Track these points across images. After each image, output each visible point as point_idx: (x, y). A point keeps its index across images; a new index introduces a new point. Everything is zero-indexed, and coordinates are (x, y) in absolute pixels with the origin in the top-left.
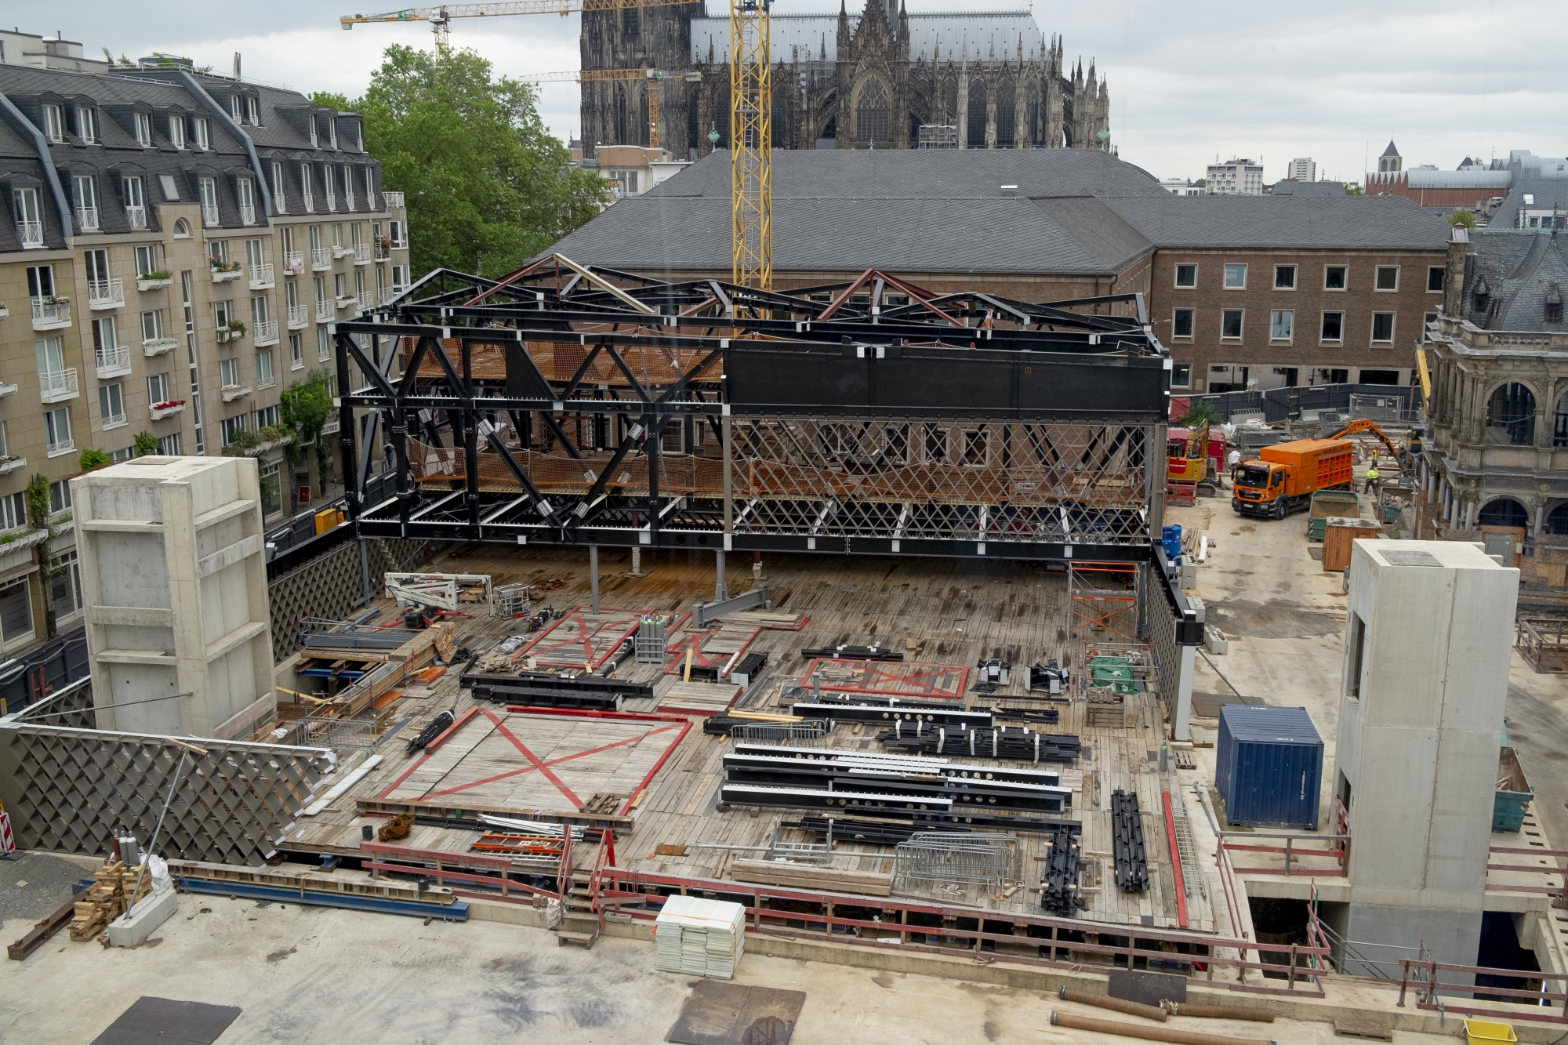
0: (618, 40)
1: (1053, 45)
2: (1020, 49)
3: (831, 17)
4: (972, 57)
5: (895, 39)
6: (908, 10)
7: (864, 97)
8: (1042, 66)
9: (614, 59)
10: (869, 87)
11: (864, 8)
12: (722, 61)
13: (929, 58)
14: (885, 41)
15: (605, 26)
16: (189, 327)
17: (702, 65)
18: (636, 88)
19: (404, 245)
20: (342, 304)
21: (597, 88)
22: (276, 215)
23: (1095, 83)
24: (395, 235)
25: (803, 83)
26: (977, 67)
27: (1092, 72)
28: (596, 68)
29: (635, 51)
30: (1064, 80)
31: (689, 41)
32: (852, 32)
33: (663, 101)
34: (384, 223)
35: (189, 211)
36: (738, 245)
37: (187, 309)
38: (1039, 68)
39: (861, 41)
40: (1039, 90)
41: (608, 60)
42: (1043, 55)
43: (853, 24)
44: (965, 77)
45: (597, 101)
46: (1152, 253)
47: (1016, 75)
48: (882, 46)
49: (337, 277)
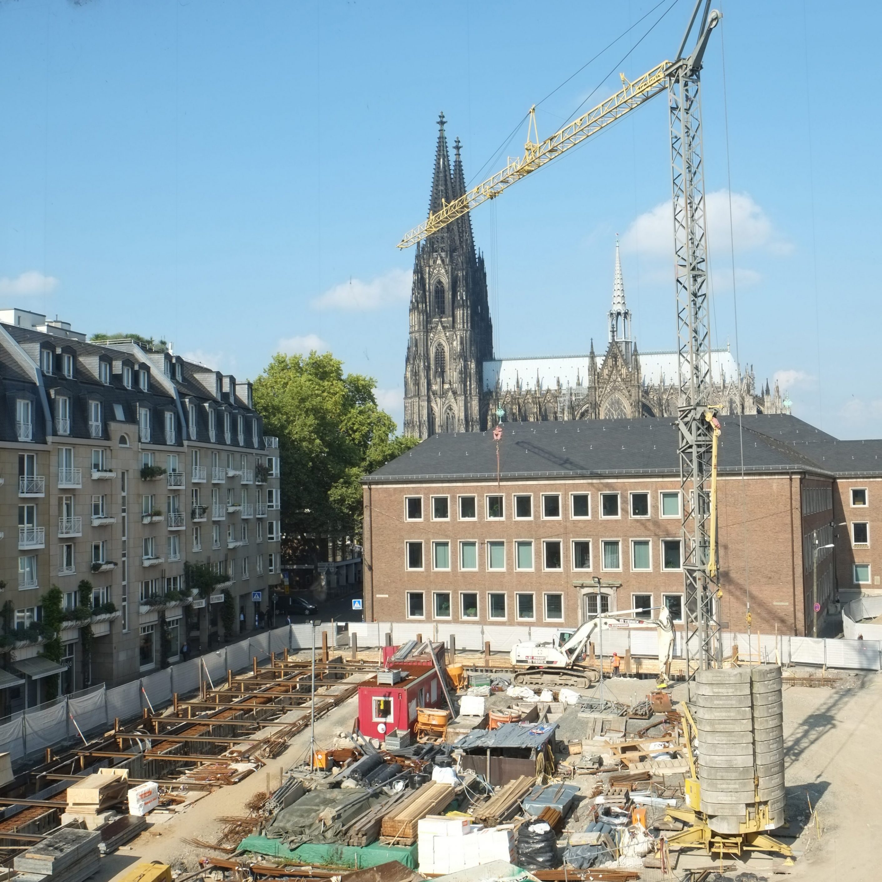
2: (722, 375)
3: (583, 358)
5: (631, 369)
6: (639, 350)
7: (609, 411)
8: (740, 387)
10: (613, 403)
11: (607, 349)
12: (505, 389)
13: (655, 383)
14: (624, 371)
15: (422, 367)
16: (124, 511)
18: (443, 410)
19: (276, 475)
20: (231, 510)
22: (189, 439)
24: (270, 467)
25: (565, 403)
29: (443, 383)
30: (756, 396)
31: (483, 376)
32: (599, 366)
33: (463, 417)
34: (263, 457)
35: (130, 429)
37: (124, 497)
39: (606, 372)
42: (739, 379)
43: (600, 360)
45: (415, 418)
46: (831, 480)
47: (721, 393)
48: (621, 375)
49: (229, 490)
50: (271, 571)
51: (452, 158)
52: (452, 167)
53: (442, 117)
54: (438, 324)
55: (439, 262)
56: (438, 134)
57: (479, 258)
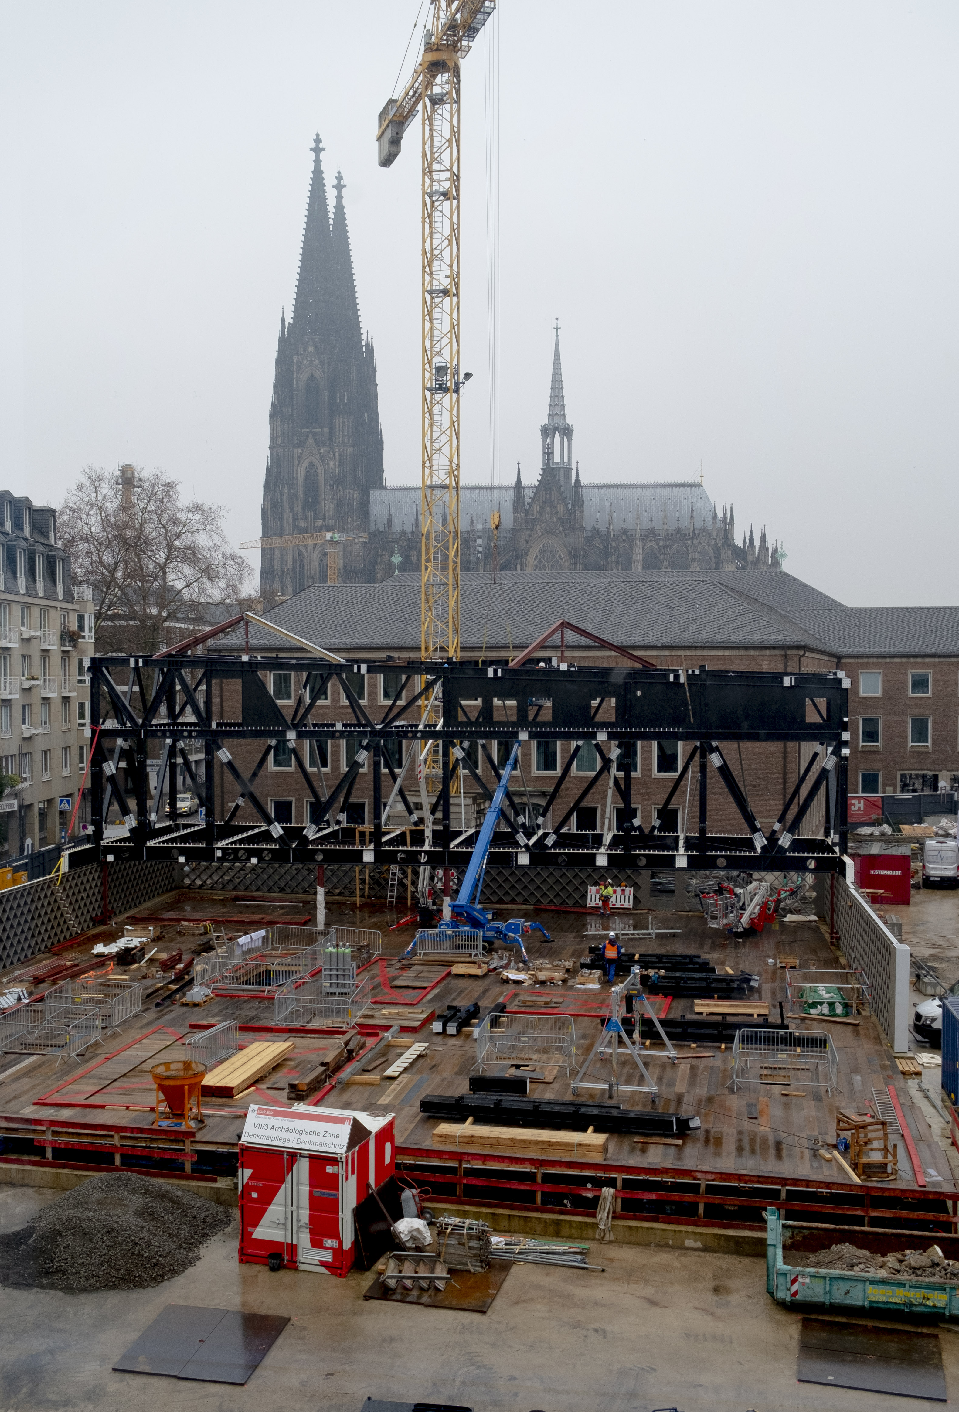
0: (298, 509)
1: (725, 514)
2: (692, 517)
3: (506, 488)
4: (646, 525)
5: (570, 506)
6: (583, 481)
7: (540, 561)
8: (715, 533)
9: (295, 527)
10: (545, 551)
11: (540, 478)
12: (400, 529)
13: (602, 526)
14: (561, 508)
15: (286, 495)
17: (380, 533)
18: (315, 554)
19: (90, 637)
20: (27, 685)
21: (277, 554)
23: (767, 549)
24: (81, 628)
25: (480, 549)
26: (651, 534)
27: (763, 538)
28: (276, 535)
29: (316, 518)
30: (737, 546)
31: (368, 510)
32: (528, 500)
33: (341, 566)
34: (71, 613)
36: (426, 616)
38: (711, 535)
39: (536, 508)
40: (712, 555)
41: (288, 527)
42: (714, 523)
43: (529, 494)
44: (639, 544)
45: (277, 566)
46: (835, 660)
47: (689, 542)
48: (557, 513)
49: (24, 657)
50: (82, 769)
51: (331, 202)
52: (331, 215)
53: (318, 140)
54: (307, 436)
55: (311, 349)
56: (312, 167)
57: (367, 345)
